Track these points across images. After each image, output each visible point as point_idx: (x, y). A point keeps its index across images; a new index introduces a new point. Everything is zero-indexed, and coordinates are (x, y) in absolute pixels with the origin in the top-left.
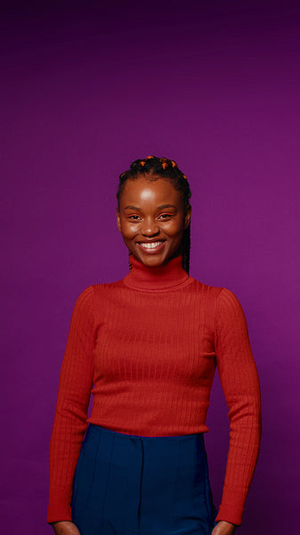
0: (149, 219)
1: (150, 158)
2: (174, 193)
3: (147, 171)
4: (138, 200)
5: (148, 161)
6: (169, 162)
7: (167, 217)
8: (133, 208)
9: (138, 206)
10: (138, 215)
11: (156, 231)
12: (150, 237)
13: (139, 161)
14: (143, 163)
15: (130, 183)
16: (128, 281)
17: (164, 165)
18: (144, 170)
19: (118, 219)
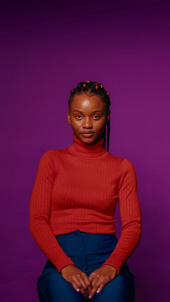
0: (87, 118)
1: (88, 82)
2: (102, 104)
3: (87, 91)
4: (81, 107)
5: (87, 84)
6: (99, 85)
7: (98, 117)
8: (78, 111)
9: (81, 110)
10: (81, 115)
11: (91, 126)
12: (87, 128)
13: (82, 83)
14: (84, 85)
15: (77, 97)
16: (72, 148)
17: (96, 87)
18: (85, 90)
19: (69, 117)
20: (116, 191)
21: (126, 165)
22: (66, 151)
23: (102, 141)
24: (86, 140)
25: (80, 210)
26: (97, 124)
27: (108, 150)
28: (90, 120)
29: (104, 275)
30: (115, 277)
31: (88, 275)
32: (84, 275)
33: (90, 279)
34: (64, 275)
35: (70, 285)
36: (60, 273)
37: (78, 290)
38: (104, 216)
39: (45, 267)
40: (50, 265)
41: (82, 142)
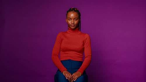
2: (78, 15)
4: (70, 16)
5: (73, 9)
6: (77, 9)
7: (76, 20)
10: (71, 19)
13: (71, 8)
15: (69, 13)
16: (68, 31)
20: (83, 45)
21: (87, 36)
23: (78, 28)
24: (72, 28)
26: (76, 22)
27: (80, 31)
28: (74, 20)
29: (77, 75)
30: (81, 76)
31: (72, 75)
32: (70, 74)
33: (72, 76)
34: (63, 74)
35: (65, 77)
36: (62, 73)
37: (67, 79)
38: (79, 54)
39: (57, 71)
40: (59, 70)
41: (71, 29)
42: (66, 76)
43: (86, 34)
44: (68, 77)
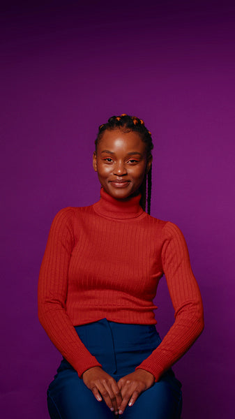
0: (120, 162)
1: (123, 115)
2: (141, 144)
3: (122, 126)
4: (112, 147)
5: (122, 117)
6: (138, 120)
7: (134, 162)
8: (109, 152)
9: (112, 151)
10: (111, 158)
11: (125, 173)
12: (120, 176)
13: (115, 117)
14: (118, 119)
15: (107, 133)
16: (97, 207)
17: (135, 122)
18: (119, 124)
19: (95, 161)
20: (158, 265)
21: (171, 229)
22: (89, 210)
23: (138, 198)
24: (117, 192)
25: (107, 292)
26: (133, 170)
28: (124, 164)
32: (111, 380)
35: (90, 392)
36: (81, 377)
37: (100, 399)
38: (139, 301)
39: (60, 370)
40: (66, 366)
42: (95, 391)
43: (165, 223)
44: (102, 391)
